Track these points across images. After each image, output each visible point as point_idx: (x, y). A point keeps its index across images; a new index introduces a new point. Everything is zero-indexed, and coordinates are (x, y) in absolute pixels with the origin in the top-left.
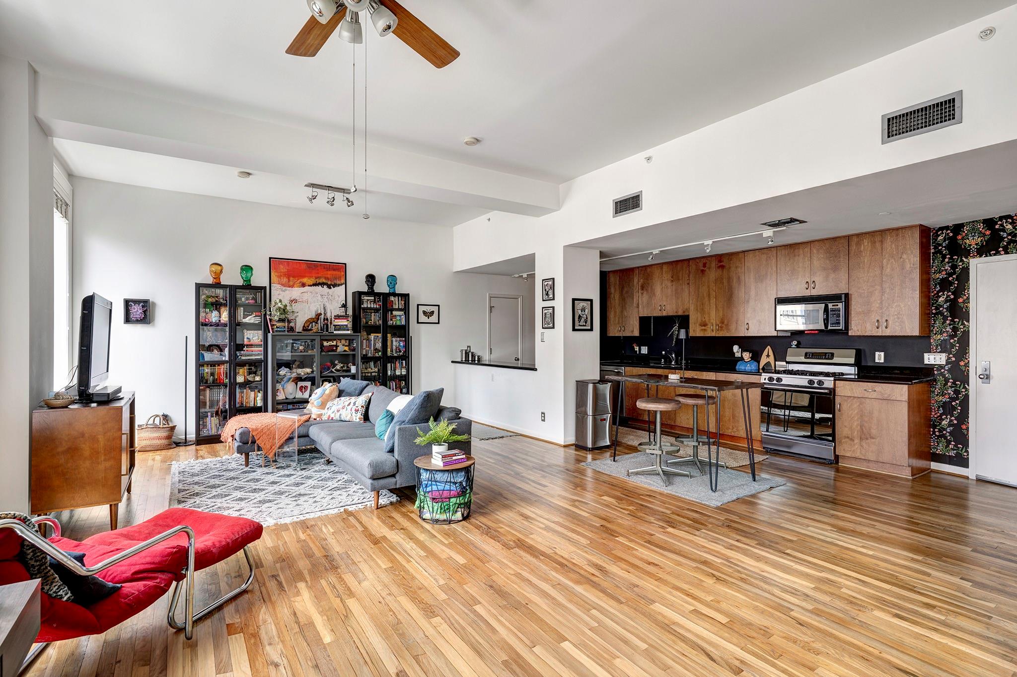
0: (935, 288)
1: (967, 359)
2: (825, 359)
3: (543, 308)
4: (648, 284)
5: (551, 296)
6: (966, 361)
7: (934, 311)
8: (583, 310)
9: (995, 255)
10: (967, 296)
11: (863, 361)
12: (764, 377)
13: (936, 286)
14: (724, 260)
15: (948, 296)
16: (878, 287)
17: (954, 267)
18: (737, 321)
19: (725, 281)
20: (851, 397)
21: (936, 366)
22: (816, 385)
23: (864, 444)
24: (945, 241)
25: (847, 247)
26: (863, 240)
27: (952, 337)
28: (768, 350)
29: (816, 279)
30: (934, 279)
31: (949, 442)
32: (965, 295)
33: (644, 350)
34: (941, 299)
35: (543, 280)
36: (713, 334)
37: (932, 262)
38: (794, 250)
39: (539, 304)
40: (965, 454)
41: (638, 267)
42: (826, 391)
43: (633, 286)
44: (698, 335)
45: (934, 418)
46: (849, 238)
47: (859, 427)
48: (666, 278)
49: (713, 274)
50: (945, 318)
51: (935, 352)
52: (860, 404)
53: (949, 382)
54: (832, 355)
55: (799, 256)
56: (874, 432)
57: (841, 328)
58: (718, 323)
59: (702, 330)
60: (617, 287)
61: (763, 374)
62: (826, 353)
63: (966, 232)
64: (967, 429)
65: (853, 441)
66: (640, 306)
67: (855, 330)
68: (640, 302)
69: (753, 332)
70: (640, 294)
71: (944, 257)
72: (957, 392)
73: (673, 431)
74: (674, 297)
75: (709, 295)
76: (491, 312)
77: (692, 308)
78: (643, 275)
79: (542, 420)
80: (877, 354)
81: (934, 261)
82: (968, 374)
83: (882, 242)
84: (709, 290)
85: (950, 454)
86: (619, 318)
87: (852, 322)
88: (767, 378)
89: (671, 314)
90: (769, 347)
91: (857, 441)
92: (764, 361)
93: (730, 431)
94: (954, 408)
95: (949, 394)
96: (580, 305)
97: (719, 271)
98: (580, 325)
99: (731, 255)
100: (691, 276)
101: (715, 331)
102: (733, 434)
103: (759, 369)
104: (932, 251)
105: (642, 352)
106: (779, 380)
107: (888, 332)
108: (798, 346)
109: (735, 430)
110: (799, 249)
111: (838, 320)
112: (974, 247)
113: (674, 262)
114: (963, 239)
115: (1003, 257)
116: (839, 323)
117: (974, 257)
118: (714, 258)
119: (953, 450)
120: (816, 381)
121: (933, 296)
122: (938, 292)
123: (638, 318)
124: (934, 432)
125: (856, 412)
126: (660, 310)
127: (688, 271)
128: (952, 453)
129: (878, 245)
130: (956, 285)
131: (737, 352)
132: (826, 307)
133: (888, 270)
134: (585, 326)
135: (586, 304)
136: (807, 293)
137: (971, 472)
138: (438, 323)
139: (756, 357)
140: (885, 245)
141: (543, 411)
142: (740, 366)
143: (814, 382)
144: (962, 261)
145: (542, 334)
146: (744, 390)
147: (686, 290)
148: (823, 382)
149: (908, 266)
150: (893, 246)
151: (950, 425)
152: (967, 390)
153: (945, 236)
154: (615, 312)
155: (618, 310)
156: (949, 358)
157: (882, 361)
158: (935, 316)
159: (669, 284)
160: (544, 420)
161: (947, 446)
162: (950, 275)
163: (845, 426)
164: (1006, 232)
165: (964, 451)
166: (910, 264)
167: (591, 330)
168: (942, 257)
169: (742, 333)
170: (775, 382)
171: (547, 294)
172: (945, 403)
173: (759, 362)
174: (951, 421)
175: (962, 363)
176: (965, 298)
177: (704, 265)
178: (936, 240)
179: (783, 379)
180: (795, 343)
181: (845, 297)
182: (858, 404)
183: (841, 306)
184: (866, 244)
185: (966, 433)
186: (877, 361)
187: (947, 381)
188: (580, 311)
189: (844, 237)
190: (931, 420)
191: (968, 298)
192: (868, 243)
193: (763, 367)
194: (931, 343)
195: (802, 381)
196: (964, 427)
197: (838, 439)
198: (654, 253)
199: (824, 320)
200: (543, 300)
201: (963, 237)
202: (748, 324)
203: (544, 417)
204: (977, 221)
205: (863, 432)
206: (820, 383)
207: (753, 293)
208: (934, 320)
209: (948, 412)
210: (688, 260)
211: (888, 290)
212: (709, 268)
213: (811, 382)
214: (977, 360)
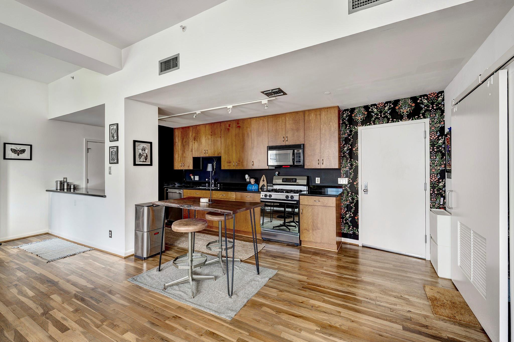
0: (342, 143)
1: (357, 181)
2: (292, 182)
3: (110, 147)
4: (198, 136)
5: (116, 138)
6: (357, 182)
7: (342, 155)
8: (144, 149)
9: (369, 125)
10: (357, 147)
11: (310, 183)
12: (262, 194)
13: (343, 141)
14: (240, 123)
15: (348, 147)
16: (319, 141)
17: (351, 131)
18: (247, 160)
19: (241, 135)
20: (307, 205)
21: (344, 185)
22: (290, 199)
23: (315, 233)
24: (347, 117)
25: (303, 117)
26: (311, 114)
27: (350, 169)
28: (264, 177)
29: (288, 135)
30: (342, 138)
31: (349, 226)
32: (356, 146)
33: (197, 178)
34: (345, 149)
35: (110, 125)
36: (234, 168)
37: (341, 128)
38: (277, 118)
39: (108, 144)
40: (357, 232)
41: (192, 126)
42: (295, 202)
43: (189, 138)
44: (226, 169)
45: (343, 214)
46: (304, 112)
47: (312, 223)
48: (208, 133)
49: (234, 131)
50: (347, 159)
51: (343, 178)
52: (312, 209)
53: (349, 193)
54: (296, 179)
55: (279, 121)
56: (319, 225)
57: (301, 164)
58: (237, 161)
59: (228, 165)
60: (180, 138)
61: (262, 193)
62: (293, 179)
63: (356, 112)
64: (358, 219)
65: (309, 231)
66: (193, 151)
67: (308, 165)
68: (193, 148)
69: (256, 167)
70: (193, 143)
71: (346, 126)
72: (353, 199)
73: (212, 230)
74: (213, 145)
75: (232, 144)
76: (88, 152)
77: (223, 152)
78: (195, 131)
79: (110, 237)
80: (317, 178)
81: (342, 128)
82: (358, 189)
83: (320, 115)
84: (232, 141)
85: (350, 233)
86: (181, 158)
87: (307, 161)
88: (264, 195)
89: (211, 156)
90: (264, 175)
91: (311, 231)
92: (261, 184)
93: (244, 228)
94: (352, 208)
95: (349, 200)
96: (140, 147)
97: (238, 129)
98: (140, 161)
99: (243, 120)
100: (222, 132)
101: (235, 166)
102: (245, 230)
103: (259, 188)
104: (341, 122)
105: (195, 180)
106: (270, 196)
107: (323, 167)
108: (279, 175)
109: (246, 227)
110: (279, 117)
111: (299, 159)
112: (360, 121)
113: (212, 123)
114: (355, 116)
115: (373, 126)
116: (300, 161)
117: (360, 126)
118: (234, 122)
119: (352, 230)
120: (290, 196)
121: (342, 147)
122: (344, 145)
123: (192, 158)
124: (343, 221)
125: (310, 214)
126: (205, 153)
127: (220, 129)
128: (351, 232)
129: (318, 116)
130: (352, 141)
131: (248, 179)
132: (294, 151)
133: (323, 131)
134: (145, 162)
135: (147, 146)
136: (283, 144)
137: (359, 242)
138: (31, 159)
139: (257, 182)
140: (322, 117)
141: (110, 230)
142: (249, 187)
143: (289, 197)
144: (354, 128)
145: (110, 168)
146: (252, 210)
147: (219, 141)
148: (293, 197)
149: (333, 129)
150: (326, 118)
151: (350, 217)
152: (357, 198)
153: (347, 114)
154: (179, 154)
155: (180, 153)
156: (349, 181)
157: (319, 183)
158: (343, 158)
159: (210, 137)
160: (111, 237)
161: (349, 229)
162: (349, 135)
163: (305, 223)
164: (374, 113)
165: (356, 231)
166: (334, 128)
167: (151, 165)
168: (345, 126)
169: (250, 167)
170: (268, 197)
171: (113, 137)
172: (348, 205)
173: (259, 185)
174: (350, 215)
175: (355, 183)
176: (356, 148)
177: (229, 126)
178: (343, 117)
179: (273, 195)
180: (277, 173)
181: (303, 145)
182: (311, 209)
183: (301, 151)
184: (313, 116)
185: (357, 221)
186: (317, 183)
187: (348, 193)
188: (140, 151)
189: (302, 111)
190: (341, 215)
191: (357, 148)
192: (314, 115)
193: (261, 187)
194: (341, 172)
195: (282, 196)
196: (356, 218)
197: (301, 231)
198: (197, 113)
199: (293, 159)
200: (110, 141)
201: (355, 115)
202: (253, 162)
203: (111, 234)
204: (361, 107)
205: (314, 226)
206: (292, 197)
207: (255, 143)
208: (342, 160)
209: (349, 210)
210: (220, 122)
211: (323, 142)
212: (232, 128)
213: (287, 197)
214: (362, 182)
